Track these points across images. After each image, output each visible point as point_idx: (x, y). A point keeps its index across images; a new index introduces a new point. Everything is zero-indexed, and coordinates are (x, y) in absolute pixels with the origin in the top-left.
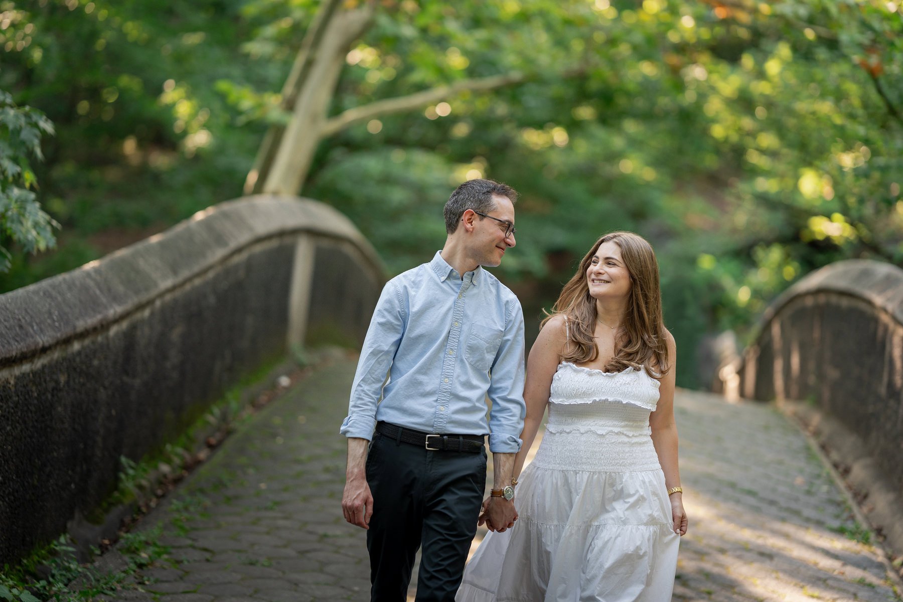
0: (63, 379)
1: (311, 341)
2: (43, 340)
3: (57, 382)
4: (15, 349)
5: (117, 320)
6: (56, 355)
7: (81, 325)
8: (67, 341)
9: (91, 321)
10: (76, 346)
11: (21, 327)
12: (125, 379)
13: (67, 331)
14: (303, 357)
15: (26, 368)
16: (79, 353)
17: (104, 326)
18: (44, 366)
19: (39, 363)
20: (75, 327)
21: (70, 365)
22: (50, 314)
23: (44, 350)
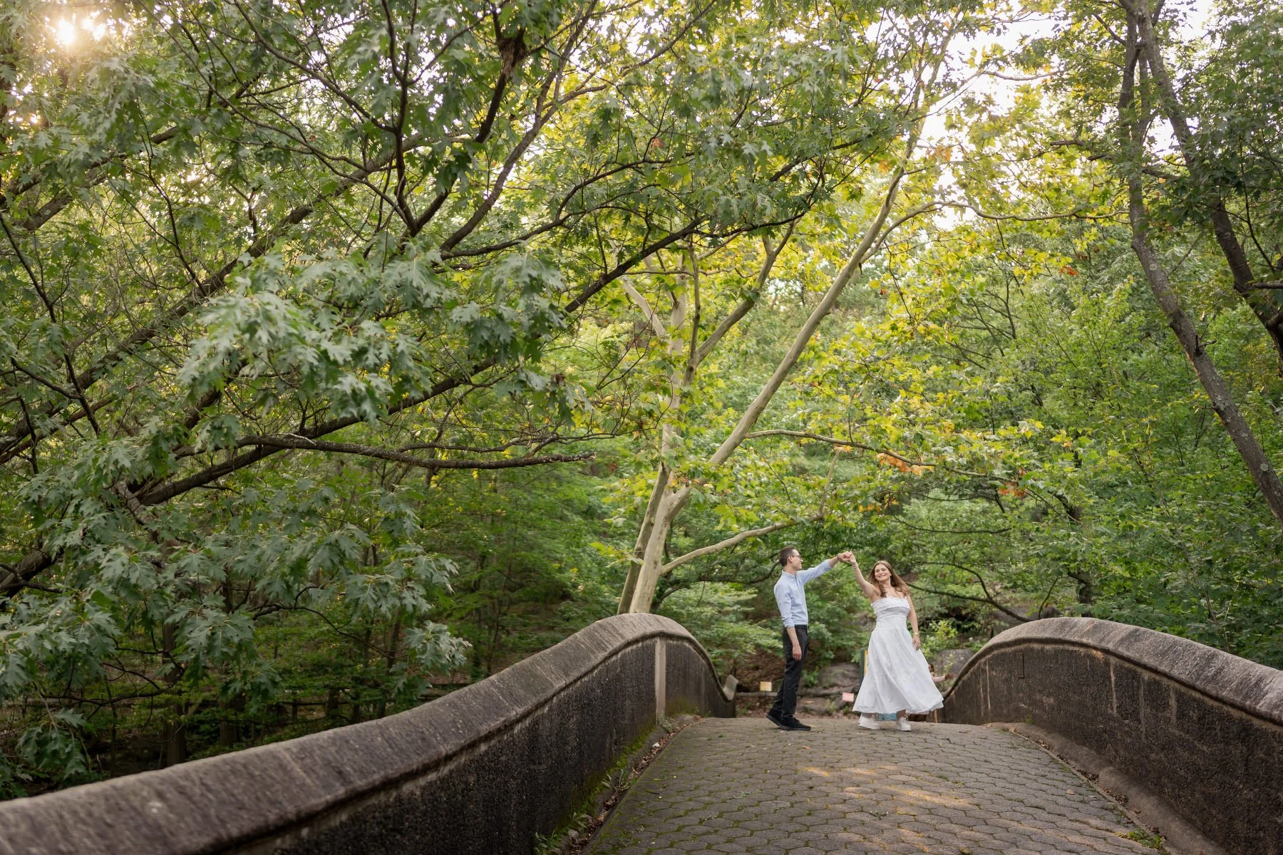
0: (472, 779)
1: (670, 713)
2: (445, 749)
3: (467, 783)
4: (416, 762)
5: (518, 721)
6: (463, 759)
7: (484, 729)
8: (473, 745)
9: (494, 724)
10: (483, 748)
11: (423, 739)
12: (532, 767)
13: (472, 736)
14: (667, 725)
15: (432, 777)
16: (486, 752)
17: (509, 726)
18: (451, 772)
19: (445, 770)
20: (479, 732)
21: (479, 766)
22: (454, 722)
23: (448, 758)
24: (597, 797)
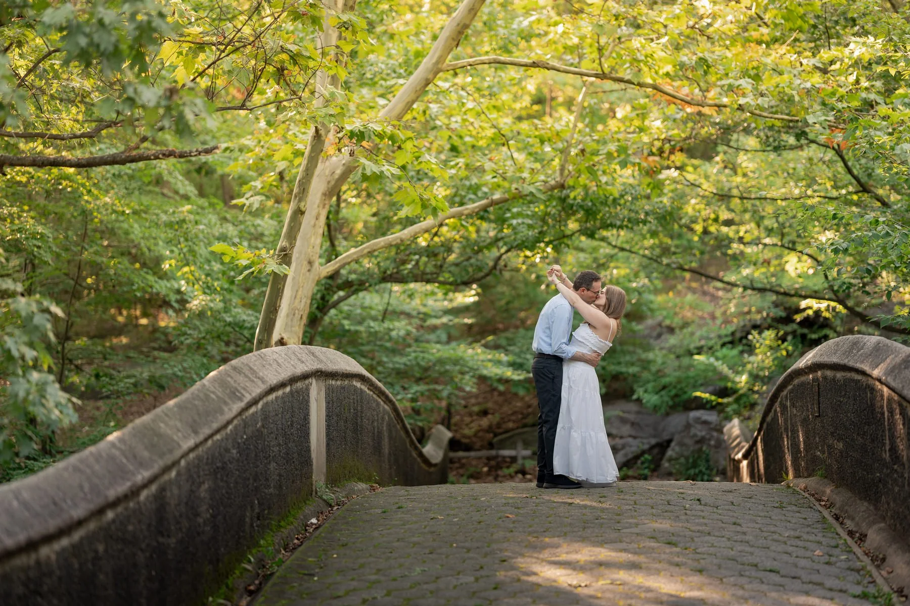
0: (101, 548)
1: (333, 480)
2: (78, 513)
3: (96, 552)
4: (53, 525)
5: (146, 485)
6: (92, 526)
7: (112, 494)
8: (101, 511)
9: (121, 488)
10: (110, 515)
11: (55, 504)
12: (161, 540)
13: (99, 502)
14: (329, 496)
15: (65, 542)
16: (114, 521)
17: (134, 492)
18: (82, 539)
19: (77, 536)
20: (106, 497)
21: (107, 534)
22: (81, 487)
23: (80, 523)
24: (236, 579)
